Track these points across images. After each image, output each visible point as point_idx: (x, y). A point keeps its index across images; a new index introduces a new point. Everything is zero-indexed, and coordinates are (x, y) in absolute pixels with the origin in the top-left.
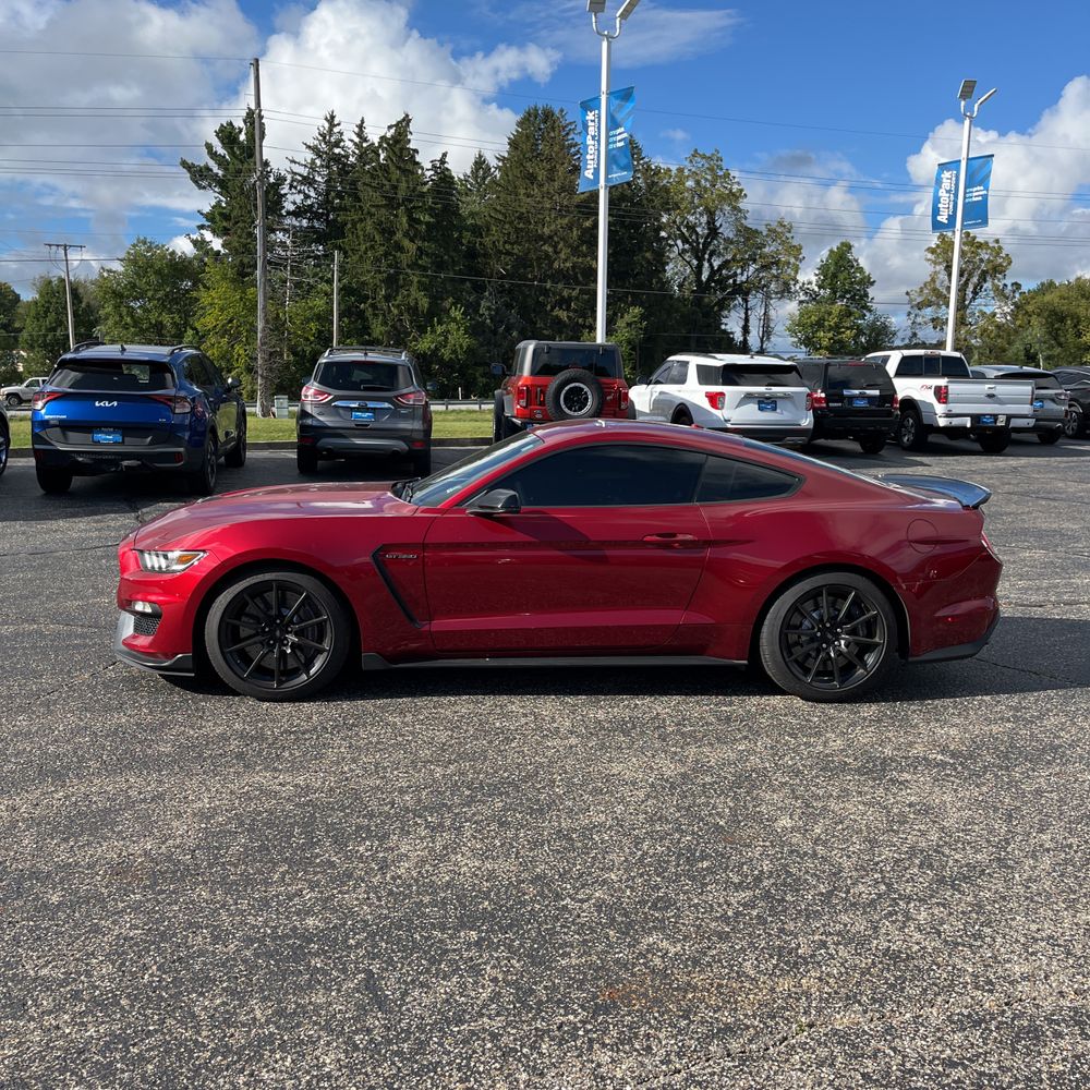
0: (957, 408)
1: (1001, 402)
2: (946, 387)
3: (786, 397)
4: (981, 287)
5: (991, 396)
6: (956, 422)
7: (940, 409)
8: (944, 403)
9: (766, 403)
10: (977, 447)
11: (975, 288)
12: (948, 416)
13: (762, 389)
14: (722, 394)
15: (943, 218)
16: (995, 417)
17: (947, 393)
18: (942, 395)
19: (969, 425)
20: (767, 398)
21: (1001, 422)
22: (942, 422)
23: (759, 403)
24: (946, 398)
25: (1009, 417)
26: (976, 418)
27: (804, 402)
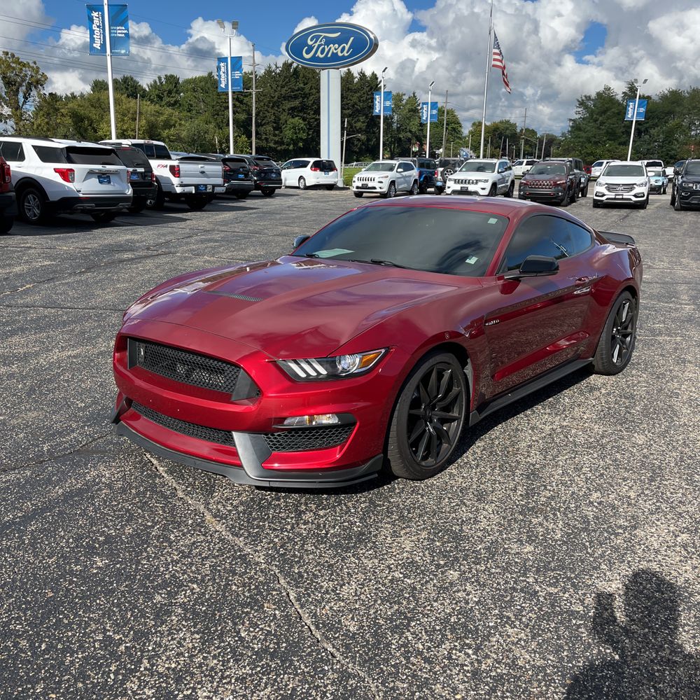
0: (187, 181)
1: (208, 177)
2: (178, 166)
3: (116, 173)
4: (29, 94)
5: (203, 172)
6: (187, 189)
7: (175, 181)
8: (178, 177)
9: (104, 177)
10: (186, 206)
11: (25, 95)
12: (182, 185)
13: (100, 167)
14: (72, 170)
15: (97, 45)
16: (205, 186)
17: (179, 170)
18: (175, 171)
19: (194, 192)
20: (104, 174)
21: (209, 190)
22: (179, 190)
23: (99, 177)
24: (179, 173)
25: (214, 186)
26: (197, 186)
27: (125, 177)
